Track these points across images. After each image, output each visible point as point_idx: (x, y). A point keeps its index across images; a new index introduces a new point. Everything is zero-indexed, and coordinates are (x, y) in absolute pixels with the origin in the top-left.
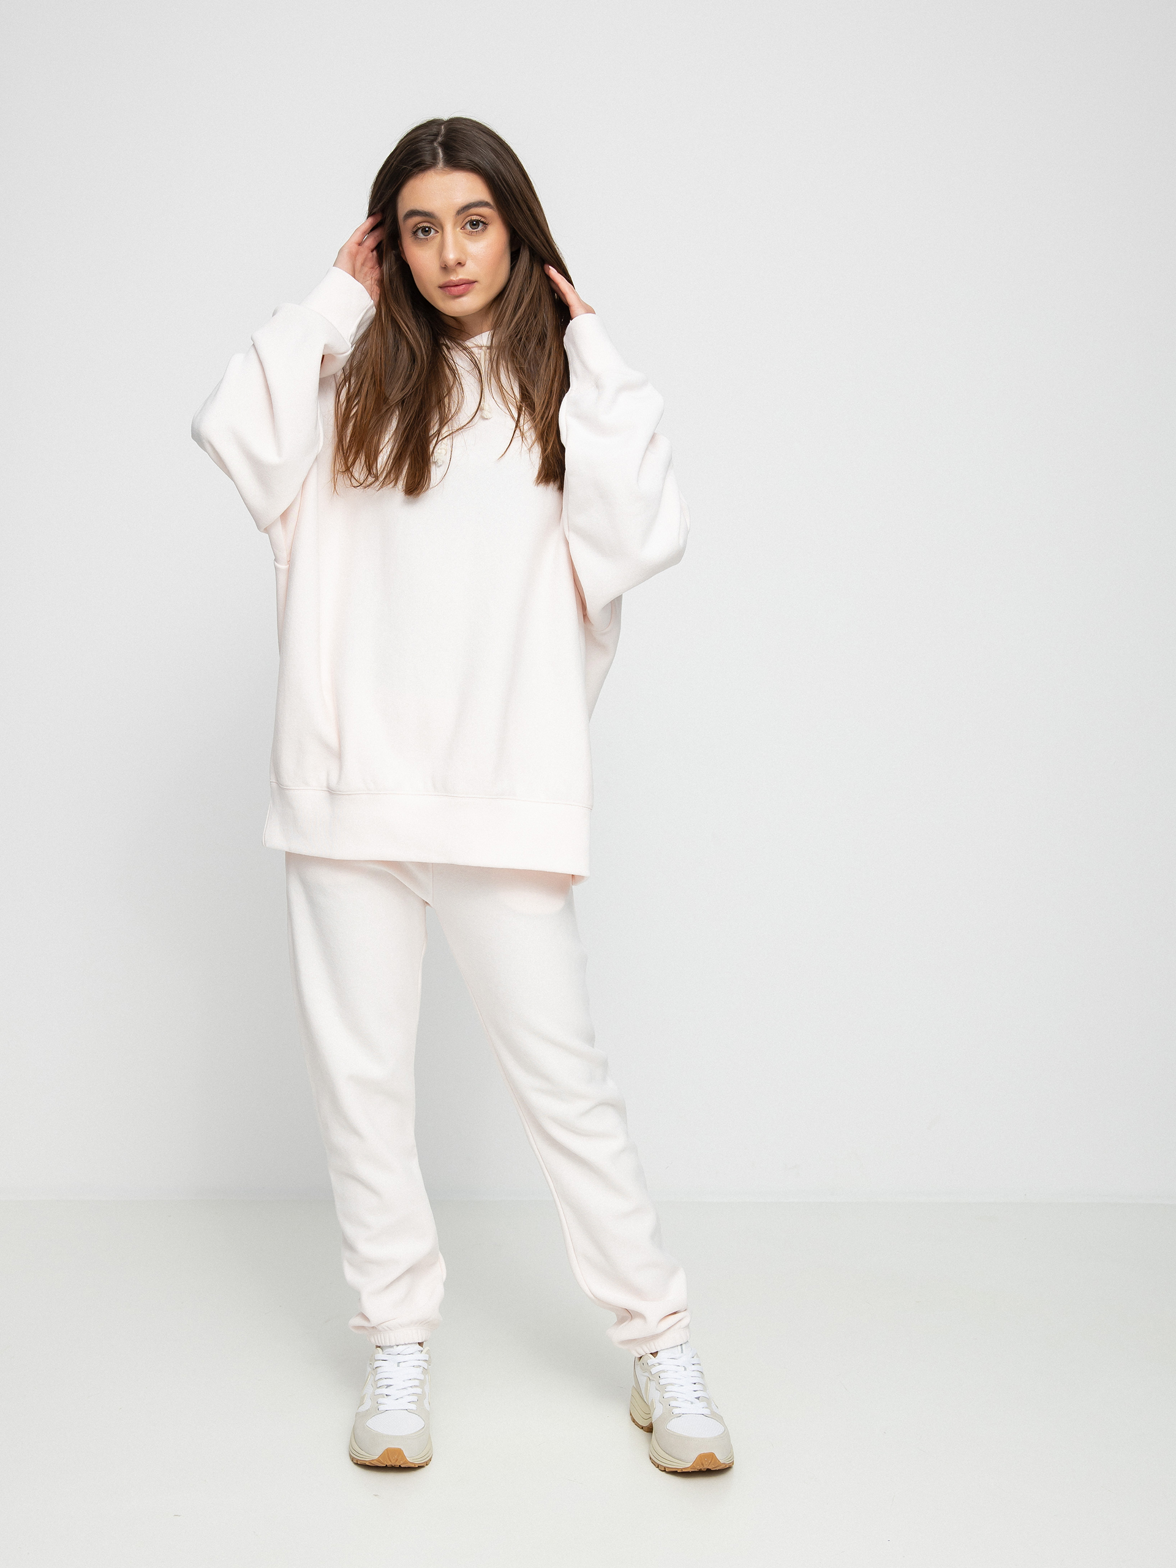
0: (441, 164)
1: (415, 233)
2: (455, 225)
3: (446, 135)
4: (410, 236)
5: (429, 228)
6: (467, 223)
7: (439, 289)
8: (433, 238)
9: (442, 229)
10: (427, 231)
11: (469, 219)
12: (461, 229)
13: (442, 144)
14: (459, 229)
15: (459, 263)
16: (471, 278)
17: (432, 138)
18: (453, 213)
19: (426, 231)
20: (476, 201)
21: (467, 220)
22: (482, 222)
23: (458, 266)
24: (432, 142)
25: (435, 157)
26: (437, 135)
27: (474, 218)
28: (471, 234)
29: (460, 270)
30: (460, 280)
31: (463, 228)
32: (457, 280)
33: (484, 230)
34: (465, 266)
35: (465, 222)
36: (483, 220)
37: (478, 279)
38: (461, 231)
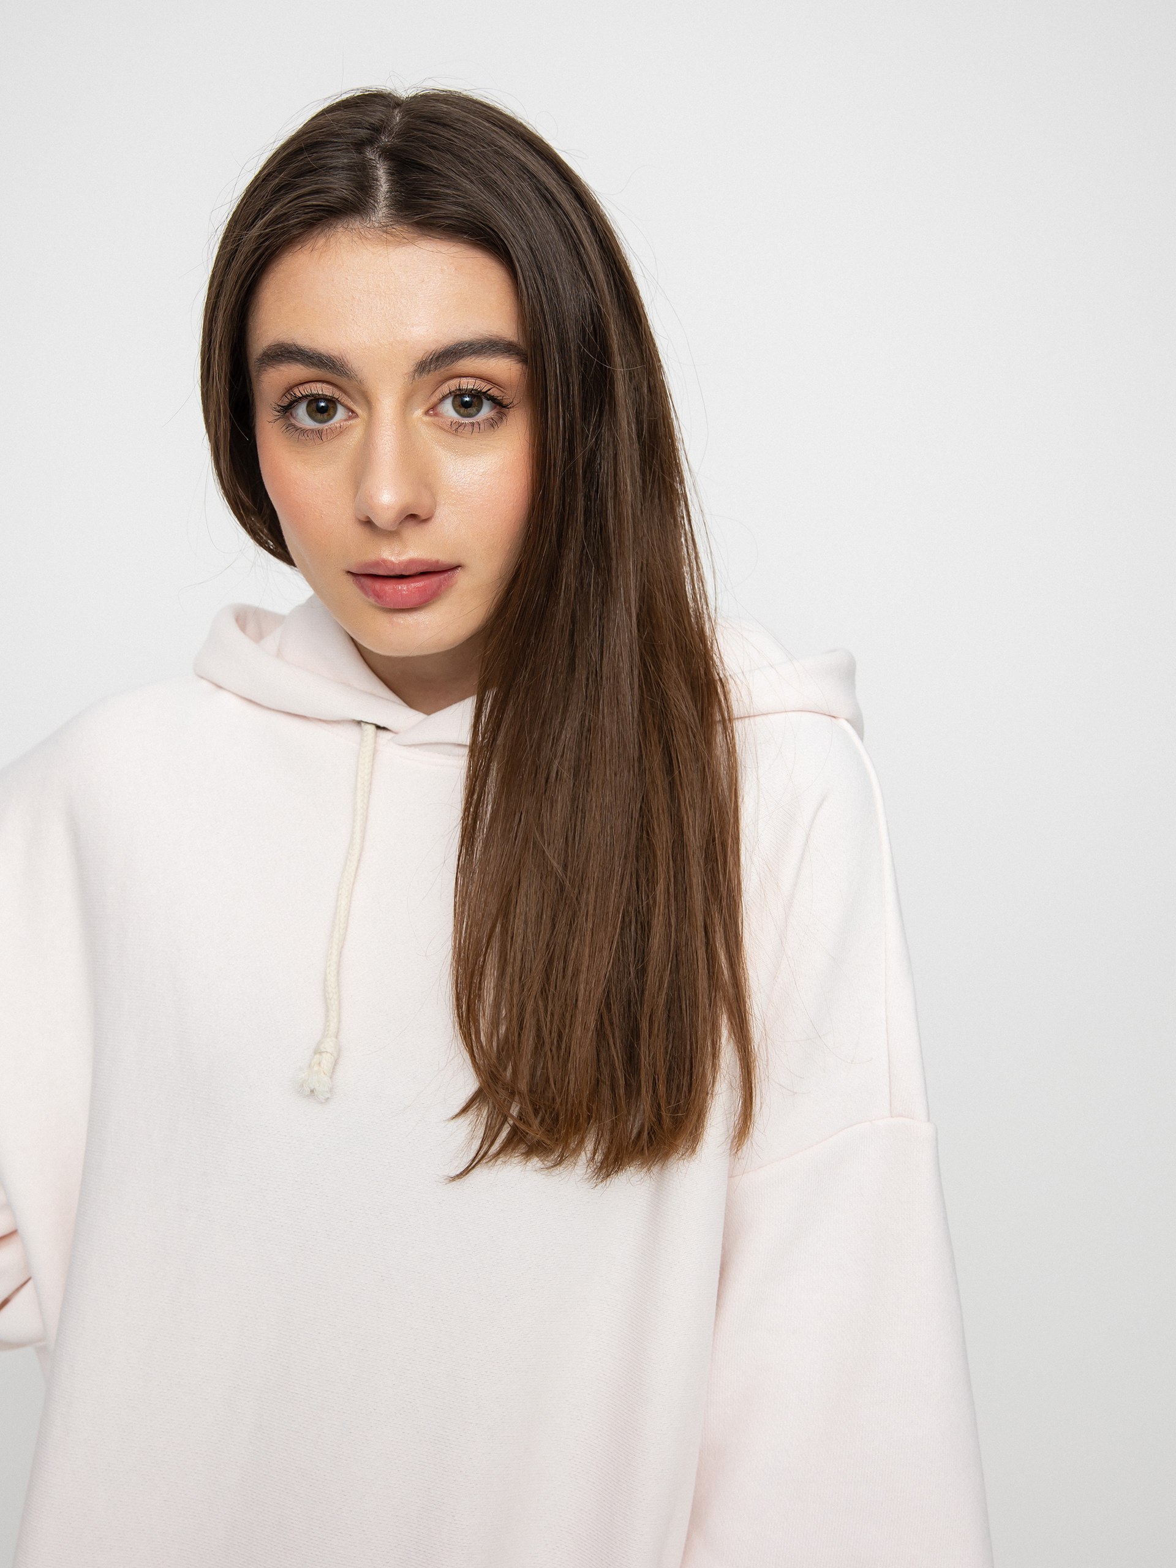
0: (381, 210)
1: (287, 410)
2: (407, 402)
3: (407, 133)
4: (272, 418)
5: (332, 402)
6: (444, 398)
7: (350, 578)
8: (341, 431)
9: (368, 401)
10: (322, 410)
11: (453, 384)
12: (427, 413)
13: (389, 154)
14: (418, 413)
15: (413, 516)
16: (443, 556)
17: (363, 133)
18: (406, 366)
19: (322, 408)
20: (477, 337)
21: (445, 388)
22: (493, 399)
23: (411, 523)
24: (360, 146)
25: (364, 187)
26: (377, 129)
27: (468, 384)
28: (456, 429)
29: (412, 533)
30: (412, 562)
31: (432, 410)
32: (401, 563)
33: (493, 424)
34: (431, 527)
35: (438, 395)
36: (494, 392)
37: (462, 562)
38: (426, 419)
